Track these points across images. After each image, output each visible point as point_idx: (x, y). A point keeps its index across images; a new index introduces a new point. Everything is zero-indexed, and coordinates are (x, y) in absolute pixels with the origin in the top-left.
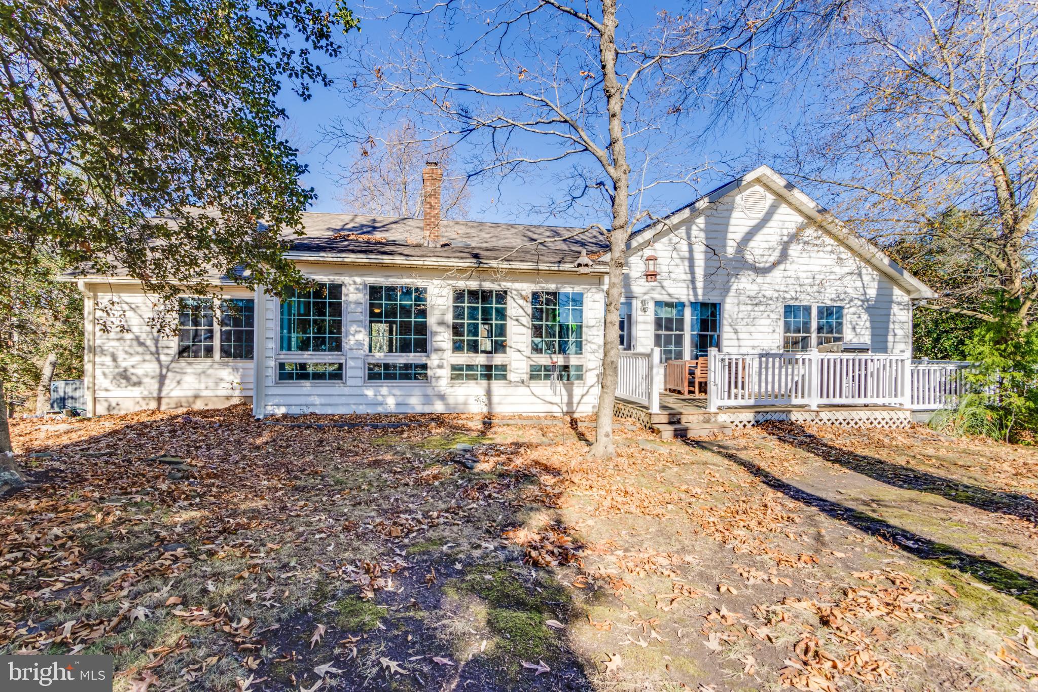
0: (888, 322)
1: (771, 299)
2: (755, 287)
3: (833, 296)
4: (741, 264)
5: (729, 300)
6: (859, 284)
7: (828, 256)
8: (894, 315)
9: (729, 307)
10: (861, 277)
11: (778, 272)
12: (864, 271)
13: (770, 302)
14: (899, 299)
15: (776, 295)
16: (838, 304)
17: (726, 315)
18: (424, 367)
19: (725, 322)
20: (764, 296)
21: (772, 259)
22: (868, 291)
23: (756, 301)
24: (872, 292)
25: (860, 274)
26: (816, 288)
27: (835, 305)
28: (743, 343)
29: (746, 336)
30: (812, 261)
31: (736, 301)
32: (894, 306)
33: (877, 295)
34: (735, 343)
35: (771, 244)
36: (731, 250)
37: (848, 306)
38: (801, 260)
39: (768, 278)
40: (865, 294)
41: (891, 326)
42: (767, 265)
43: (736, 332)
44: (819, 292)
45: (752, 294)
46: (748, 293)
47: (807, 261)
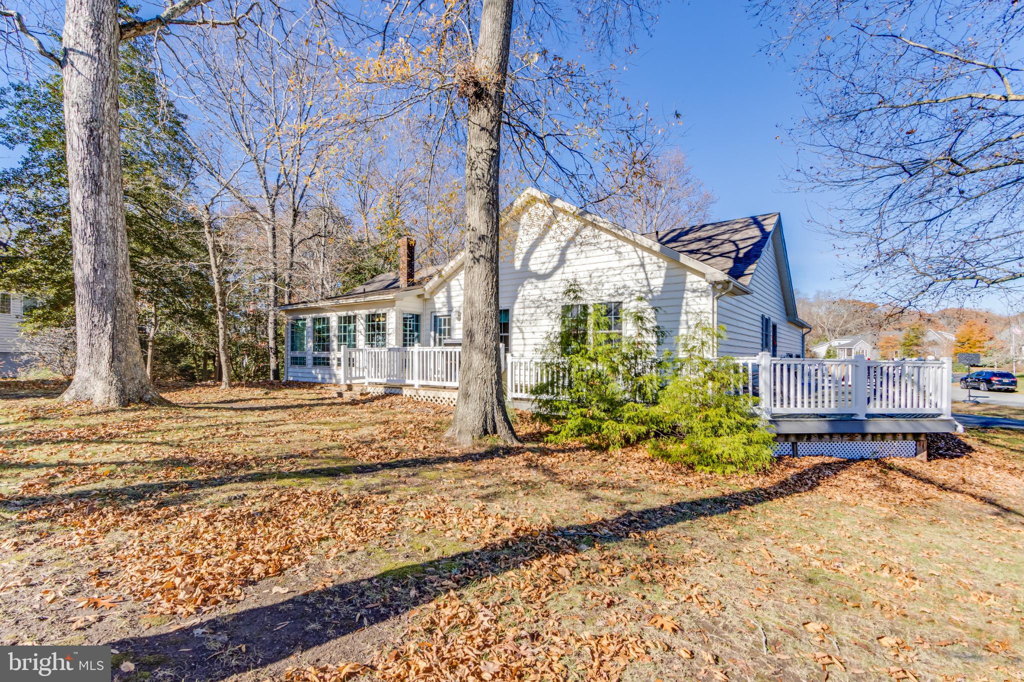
0: (679, 313)
1: (551, 300)
2: (537, 292)
3: (612, 291)
4: (526, 274)
5: (516, 306)
6: (641, 275)
7: (606, 252)
8: (687, 304)
9: (517, 311)
10: (644, 269)
11: (557, 276)
12: (647, 260)
13: (550, 303)
14: (695, 286)
15: (555, 296)
16: (617, 299)
17: (514, 319)
18: (328, 359)
19: (514, 325)
20: (544, 299)
21: (551, 266)
22: (652, 282)
23: (538, 304)
24: (658, 282)
25: (642, 265)
26: (593, 286)
27: (613, 300)
28: (527, 342)
29: (531, 335)
30: (589, 260)
31: (522, 305)
32: (688, 295)
33: (664, 284)
34: (522, 342)
35: (550, 252)
36: (518, 264)
37: (628, 300)
38: (578, 262)
39: (549, 283)
40: (649, 285)
41: (683, 317)
42: (548, 271)
43: (522, 332)
44: (596, 289)
45: (535, 298)
46: (531, 298)
47: (584, 261)
